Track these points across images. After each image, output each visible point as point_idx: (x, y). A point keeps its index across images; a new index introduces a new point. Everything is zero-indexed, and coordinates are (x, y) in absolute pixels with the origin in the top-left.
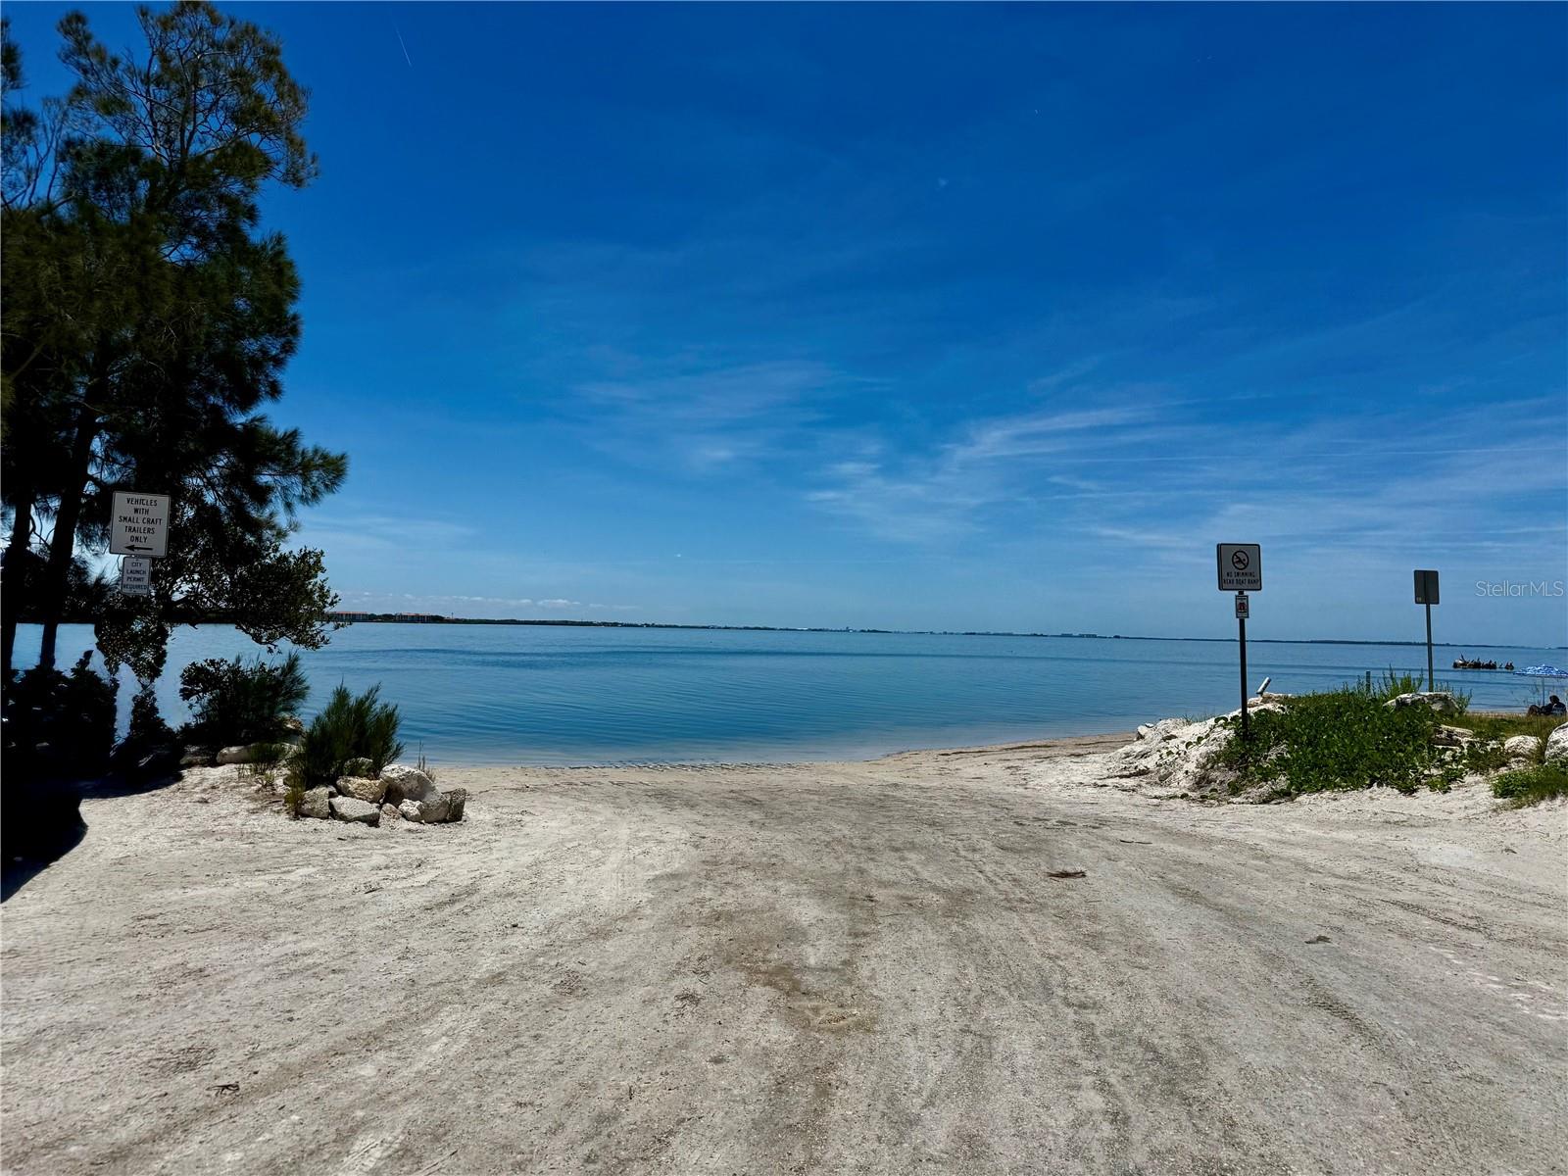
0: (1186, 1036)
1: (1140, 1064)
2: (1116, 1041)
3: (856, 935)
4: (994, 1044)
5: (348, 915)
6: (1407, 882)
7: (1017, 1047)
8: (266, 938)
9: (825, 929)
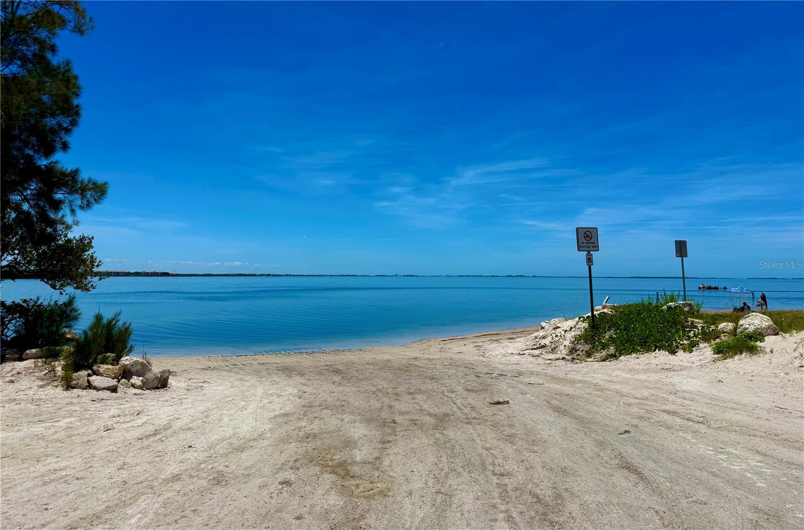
0: (554, 488)
1: (529, 505)
2: (518, 493)
3: (384, 443)
4: (453, 499)
5: (92, 444)
6: (670, 400)
7: (465, 500)
8: (39, 461)
9: (367, 440)
